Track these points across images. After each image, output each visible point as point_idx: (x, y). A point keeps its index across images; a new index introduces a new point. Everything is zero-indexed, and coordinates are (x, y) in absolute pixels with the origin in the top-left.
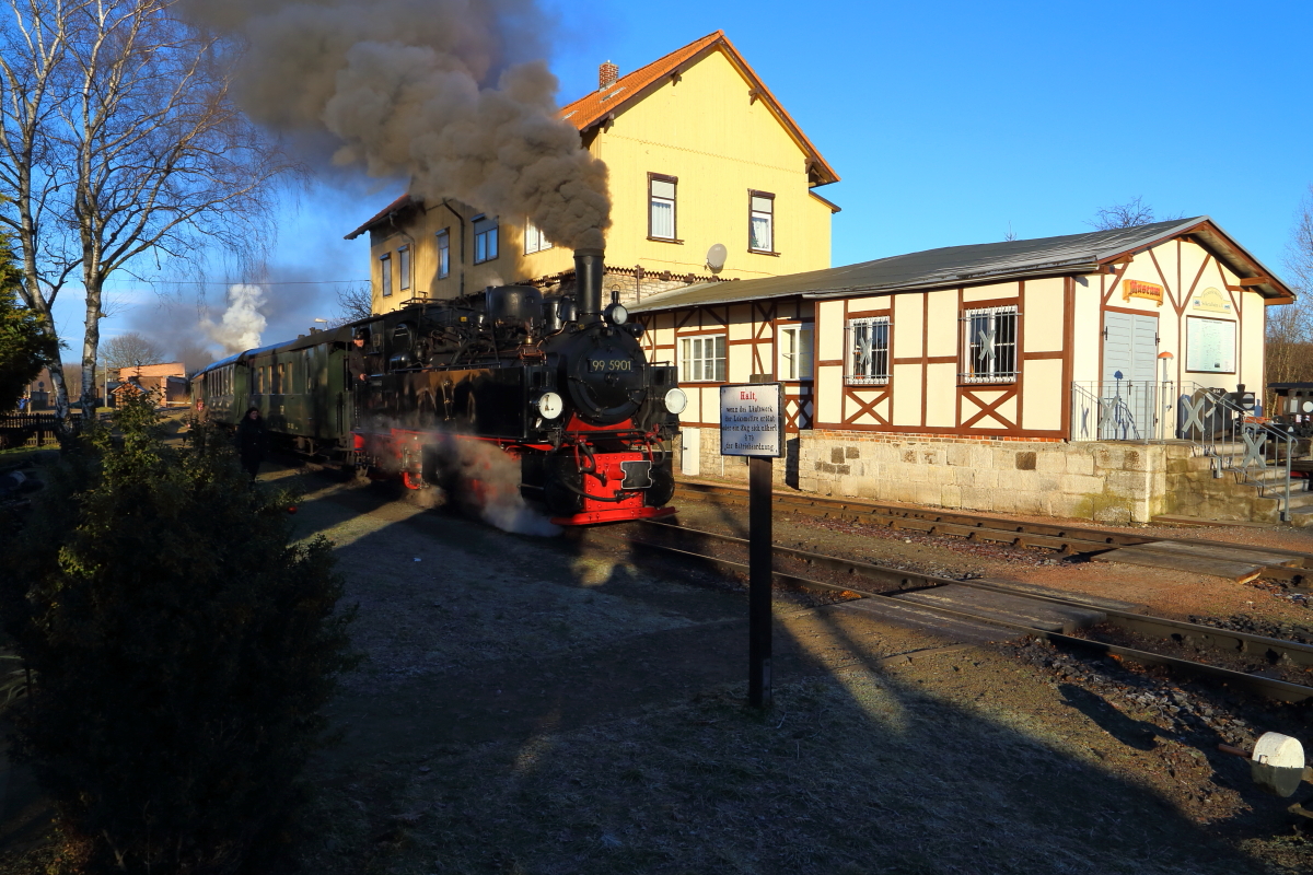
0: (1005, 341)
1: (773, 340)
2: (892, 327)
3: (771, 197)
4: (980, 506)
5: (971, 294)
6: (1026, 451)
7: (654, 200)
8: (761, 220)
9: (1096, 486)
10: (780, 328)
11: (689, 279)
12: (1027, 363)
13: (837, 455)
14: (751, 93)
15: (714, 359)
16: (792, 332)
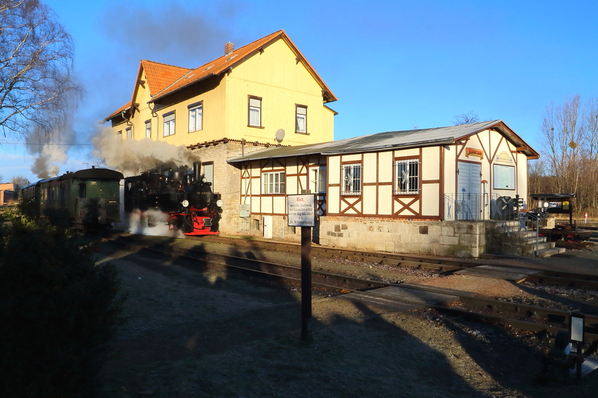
0: (413, 175)
1: (307, 174)
2: (362, 169)
3: (306, 107)
4: (403, 251)
5: (398, 154)
6: (423, 225)
7: (250, 108)
8: (301, 118)
9: (455, 241)
10: (310, 169)
11: (267, 145)
12: (424, 185)
13: (337, 228)
14: (297, 59)
15: (279, 183)
16: (316, 171)
